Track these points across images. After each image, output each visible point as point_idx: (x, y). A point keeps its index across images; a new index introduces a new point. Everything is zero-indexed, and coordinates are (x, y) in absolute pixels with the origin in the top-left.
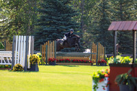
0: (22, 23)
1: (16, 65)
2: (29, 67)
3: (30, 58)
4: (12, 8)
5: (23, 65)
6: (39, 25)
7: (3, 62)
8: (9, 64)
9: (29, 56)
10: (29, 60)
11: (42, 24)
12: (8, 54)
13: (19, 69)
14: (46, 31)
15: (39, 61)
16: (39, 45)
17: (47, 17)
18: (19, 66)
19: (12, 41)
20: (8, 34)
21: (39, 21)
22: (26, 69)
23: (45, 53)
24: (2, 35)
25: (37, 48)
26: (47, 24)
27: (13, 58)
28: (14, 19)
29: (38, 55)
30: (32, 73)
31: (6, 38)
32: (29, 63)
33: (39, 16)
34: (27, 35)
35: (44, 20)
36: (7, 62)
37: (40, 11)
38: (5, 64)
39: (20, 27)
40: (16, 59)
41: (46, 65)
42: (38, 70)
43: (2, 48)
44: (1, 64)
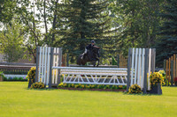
0: (140, 32)
1: (132, 85)
2: (149, 89)
3: (151, 77)
4: (127, 13)
5: (141, 85)
6: (162, 33)
7: (116, 82)
8: (124, 84)
9: (149, 74)
10: (149, 80)
11: (166, 33)
12: (122, 72)
13: (136, 91)
14: (171, 42)
15: (162, 81)
16: (162, 60)
18: (137, 88)
19: (127, 55)
20: (121, 47)
21: (162, 29)
22: (146, 92)
23: (169, 70)
24: (114, 47)
26: (172, 33)
28: (129, 26)
29: (160, 73)
30: (153, 96)
31: (119, 51)
33: (162, 22)
34: (147, 47)
35: (169, 27)
36: (121, 82)
37: (164, 16)
38: (119, 84)
39: (136, 37)
41: (172, 86)
42: (161, 93)
43: (115, 64)
44: (114, 84)
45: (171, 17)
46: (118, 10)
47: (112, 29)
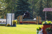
0: (10, 8)
1: (7, 24)
2: (12, 25)
3: (13, 22)
4: (6, 3)
5: (10, 24)
7: (3, 23)
8: (5, 24)
9: (13, 21)
10: (12, 22)
12: (5, 20)
13: (9, 26)
14: (19, 12)
15: (16, 23)
17: (20, 6)
18: (9, 25)
19: (6, 15)
21: (16, 8)
22: (12, 26)
23: (19, 20)
24: (2, 13)
25: (16, 18)
26: (19, 9)
27: (7, 21)
28: (7, 7)
29: (16, 21)
30: (14, 27)
31: (4, 14)
32: (13, 24)
33: (16, 6)
34: (12, 13)
35: (18, 7)
36: (4, 23)
37: (17, 4)
38: (4, 24)
39: (9, 10)
40: (8, 22)
41: (19, 24)
42: (16, 26)
43: (2, 18)
44: (2, 24)
45: (19, 5)
46: (4, 2)
47: (2, 8)
